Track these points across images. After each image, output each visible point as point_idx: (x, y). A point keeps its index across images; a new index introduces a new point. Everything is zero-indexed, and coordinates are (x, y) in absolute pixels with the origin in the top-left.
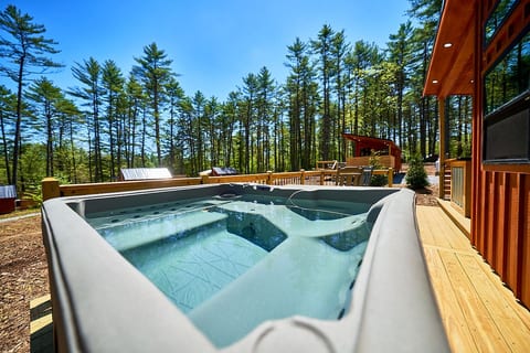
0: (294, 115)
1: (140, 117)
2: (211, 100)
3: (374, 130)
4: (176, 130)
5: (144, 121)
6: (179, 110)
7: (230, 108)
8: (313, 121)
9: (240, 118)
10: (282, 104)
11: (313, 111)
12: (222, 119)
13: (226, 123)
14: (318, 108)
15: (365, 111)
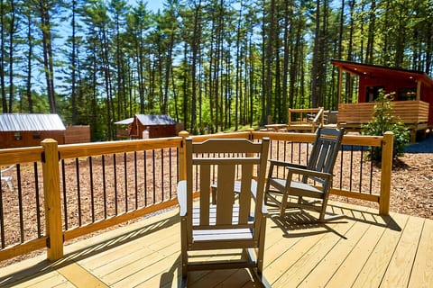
0: (271, 32)
1: (22, 32)
2: (137, 6)
3: (400, 56)
4: (83, 55)
5: (30, 37)
6: (86, 21)
7: (167, 21)
8: (300, 44)
9: (185, 37)
10: (251, 14)
11: (301, 25)
12: (157, 39)
13: (163, 45)
14: (309, 22)
15: (387, 24)
